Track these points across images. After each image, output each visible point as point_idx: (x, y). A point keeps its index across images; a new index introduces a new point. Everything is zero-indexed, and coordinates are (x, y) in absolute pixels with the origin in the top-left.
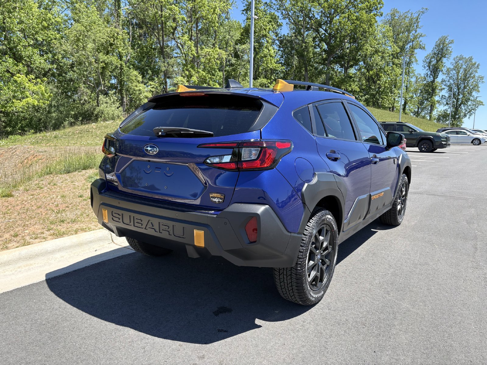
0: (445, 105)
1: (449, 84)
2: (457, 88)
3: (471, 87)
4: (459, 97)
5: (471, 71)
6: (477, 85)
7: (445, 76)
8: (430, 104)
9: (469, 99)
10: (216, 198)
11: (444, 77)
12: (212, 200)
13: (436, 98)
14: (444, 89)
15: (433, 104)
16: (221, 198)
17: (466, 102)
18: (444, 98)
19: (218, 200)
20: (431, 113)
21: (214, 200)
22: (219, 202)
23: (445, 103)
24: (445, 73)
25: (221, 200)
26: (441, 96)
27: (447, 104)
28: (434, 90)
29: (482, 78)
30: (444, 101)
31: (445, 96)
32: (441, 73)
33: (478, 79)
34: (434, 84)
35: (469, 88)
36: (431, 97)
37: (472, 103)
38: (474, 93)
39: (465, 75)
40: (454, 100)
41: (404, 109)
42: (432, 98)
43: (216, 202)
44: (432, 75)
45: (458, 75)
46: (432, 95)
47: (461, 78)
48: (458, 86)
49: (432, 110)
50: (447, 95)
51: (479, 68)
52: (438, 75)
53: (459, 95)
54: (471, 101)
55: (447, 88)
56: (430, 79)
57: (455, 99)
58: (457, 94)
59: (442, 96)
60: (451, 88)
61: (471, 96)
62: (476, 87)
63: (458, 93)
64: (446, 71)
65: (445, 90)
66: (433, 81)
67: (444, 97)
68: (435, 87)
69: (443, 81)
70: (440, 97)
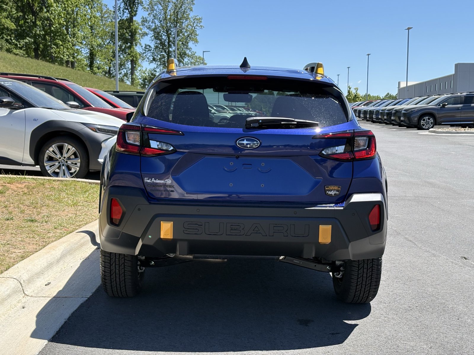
0: (151, 62)
1: (153, 27)
2: (165, 34)
3: (186, 34)
4: (170, 49)
5: (183, 8)
6: (193, 32)
7: (148, 13)
8: (131, 58)
9: (185, 54)
10: (332, 190)
11: (145, 14)
12: (328, 193)
13: (138, 49)
14: (147, 34)
15: (135, 59)
16: (337, 191)
17: (181, 57)
18: (149, 50)
19: (334, 193)
20: (132, 73)
21: (330, 193)
22: (335, 194)
23: (151, 59)
24: (147, 7)
25: (337, 193)
26: (144, 46)
27: (154, 59)
28: (133, 34)
29: (199, 20)
30: (149, 54)
31: (150, 46)
32: (140, 7)
33: (194, 22)
34: (131, 24)
35: (184, 35)
36: (130, 47)
37: (189, 60)
38: (191, 44)
39: (176, 13)
40: (163, 53)
41: (91, 66)
42: (132, 49)
43: (332, 195)
44: (128, 9)
45: (165, 13)
46: (132, 43)
47: (170, 18)
48: (167, 32)
49: (133, 69)
50: (153, 45)
51: (194, 4)
52: (136, 11)
53: (170, 46)
54: (188, 56)
55: (151, 33)
56: (126, 15)
57: (165, 52)
58: (166, 44)
59: (146, 45)
60: (158, 33)
61: (187, 48)
62: (192, 36)
63: (168, 43)
64: (149, 5)
65: (150, 36)
66: (130, 20)
67: (148, 47)
68: (135, 30)
69: (144, 21)
70: (143, 48)
